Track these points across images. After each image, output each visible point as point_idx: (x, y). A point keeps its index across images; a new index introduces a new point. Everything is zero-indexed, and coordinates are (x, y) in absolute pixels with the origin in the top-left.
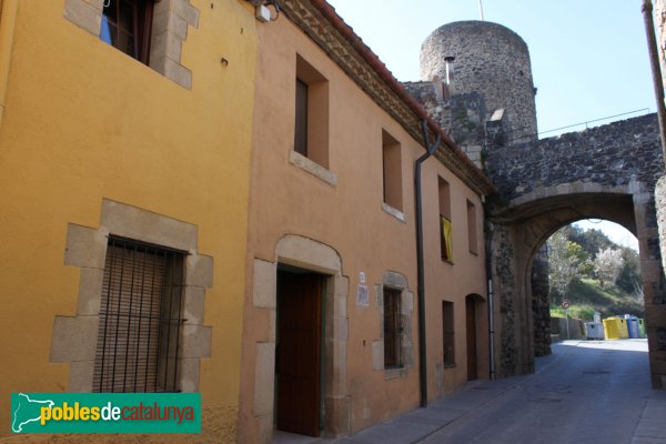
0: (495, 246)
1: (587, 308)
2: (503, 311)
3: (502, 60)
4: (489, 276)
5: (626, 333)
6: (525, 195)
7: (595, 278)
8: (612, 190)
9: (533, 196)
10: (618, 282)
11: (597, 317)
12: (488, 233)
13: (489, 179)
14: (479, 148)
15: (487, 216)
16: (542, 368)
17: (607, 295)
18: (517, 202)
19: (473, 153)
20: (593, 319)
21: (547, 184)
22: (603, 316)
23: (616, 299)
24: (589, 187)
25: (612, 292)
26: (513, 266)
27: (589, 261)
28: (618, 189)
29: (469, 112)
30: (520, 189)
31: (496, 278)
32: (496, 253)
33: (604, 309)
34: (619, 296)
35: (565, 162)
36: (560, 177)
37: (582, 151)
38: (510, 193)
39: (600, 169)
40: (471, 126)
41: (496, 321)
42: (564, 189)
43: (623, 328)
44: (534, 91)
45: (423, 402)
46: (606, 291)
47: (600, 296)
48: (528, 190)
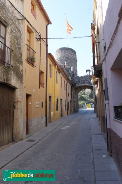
0: (73, 93)
1: (84, 102)
2: (74, 103)
3: (72, 56)
4: (72, 98)
5: (91, 107)
6: (78, 85)
7: (85, 95)
8: (90, 85)
9: (79, 85)
10: (89, 96)
11: (86, 104)
12: (72, 91)
13: (72, 82)
14: (71, 77)
15: (72, 88)
16: (78, 112)
17: (87, 99)
18: (76, 86)
19: (70, 78)
20: (85, 104)
21: (81, 84)
22: (87, 104)
23: (89, 100)
24: (87, 85)
25: (88, 98)
26: (75, 96)
27: (84, 91)
28: (91, 85)
29: (69, 71)
30: (77, 84)
31: (73, 98)
32: (73, 94)
33: (87, 102)
34: (90, 99)
35: (84, 80)
36: (83, 83)
37: (86, 79)
38: (75, 85)
39: (89, 82)
40: (70, 73)
41: (73, 104)
42: (83, 85)
43: (90, 106)
44: (77, 61)
45: (67, 115)
46: (87, 98)
47: (86, 99)
48: (78, 84)
